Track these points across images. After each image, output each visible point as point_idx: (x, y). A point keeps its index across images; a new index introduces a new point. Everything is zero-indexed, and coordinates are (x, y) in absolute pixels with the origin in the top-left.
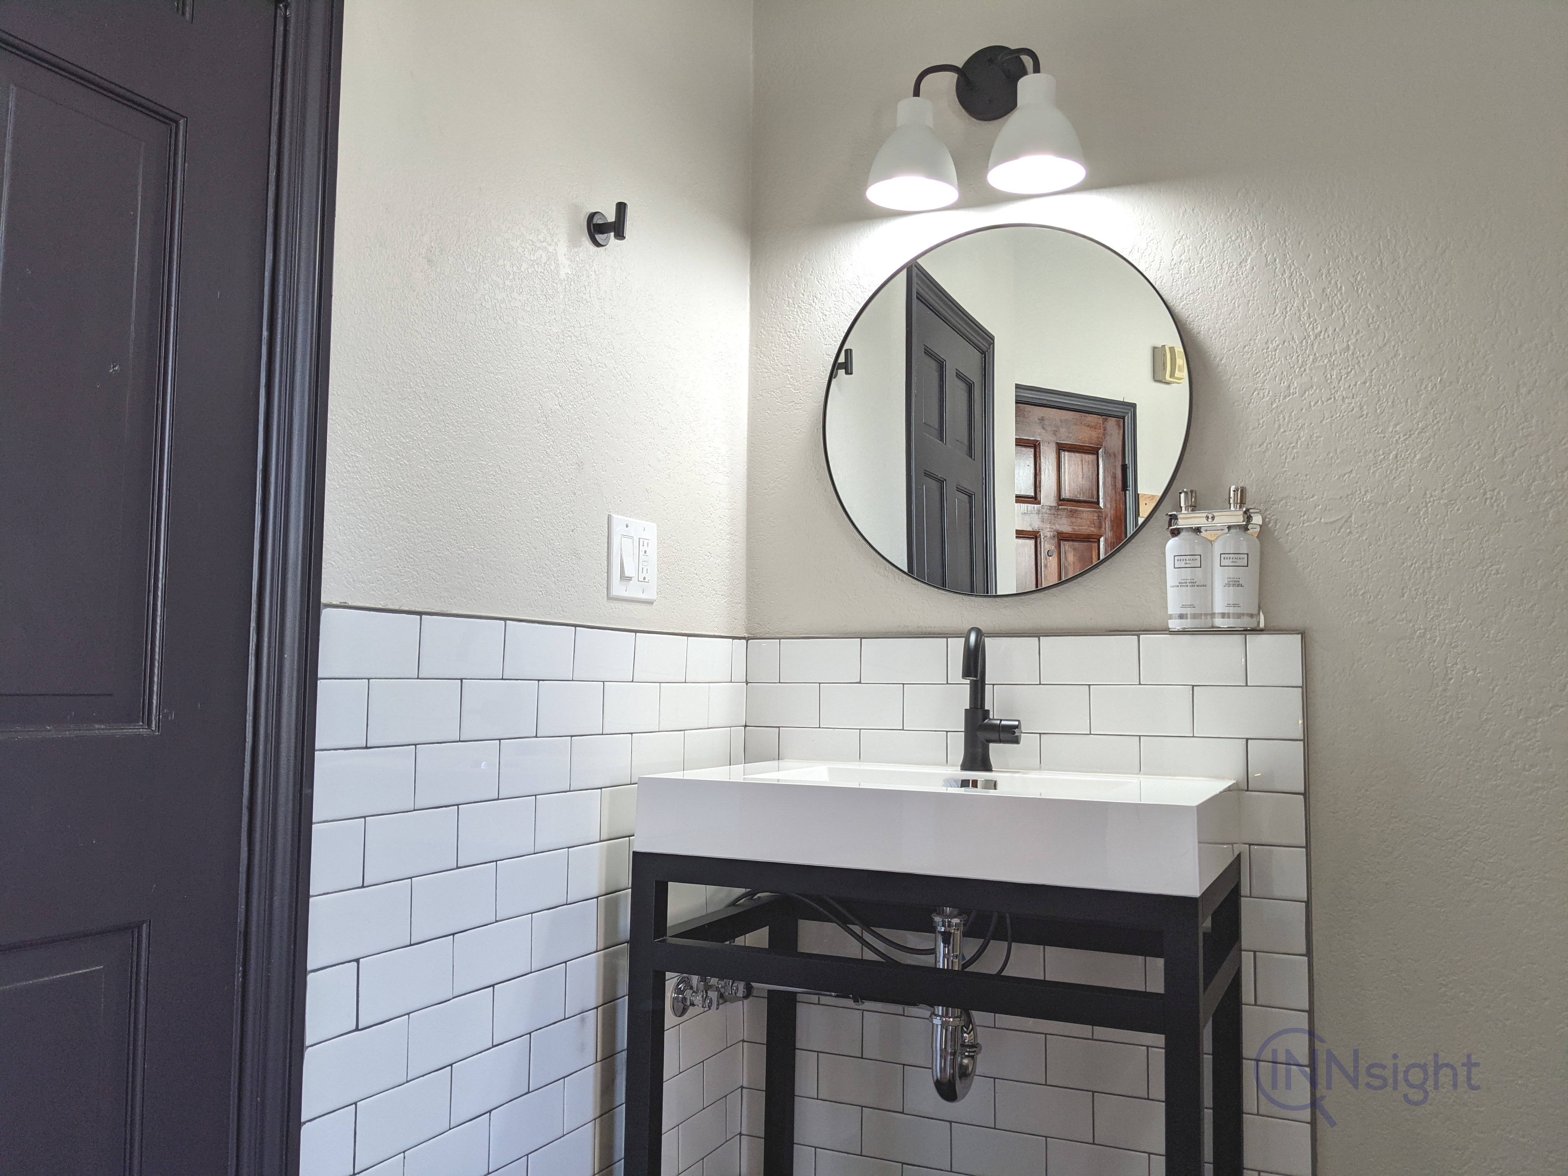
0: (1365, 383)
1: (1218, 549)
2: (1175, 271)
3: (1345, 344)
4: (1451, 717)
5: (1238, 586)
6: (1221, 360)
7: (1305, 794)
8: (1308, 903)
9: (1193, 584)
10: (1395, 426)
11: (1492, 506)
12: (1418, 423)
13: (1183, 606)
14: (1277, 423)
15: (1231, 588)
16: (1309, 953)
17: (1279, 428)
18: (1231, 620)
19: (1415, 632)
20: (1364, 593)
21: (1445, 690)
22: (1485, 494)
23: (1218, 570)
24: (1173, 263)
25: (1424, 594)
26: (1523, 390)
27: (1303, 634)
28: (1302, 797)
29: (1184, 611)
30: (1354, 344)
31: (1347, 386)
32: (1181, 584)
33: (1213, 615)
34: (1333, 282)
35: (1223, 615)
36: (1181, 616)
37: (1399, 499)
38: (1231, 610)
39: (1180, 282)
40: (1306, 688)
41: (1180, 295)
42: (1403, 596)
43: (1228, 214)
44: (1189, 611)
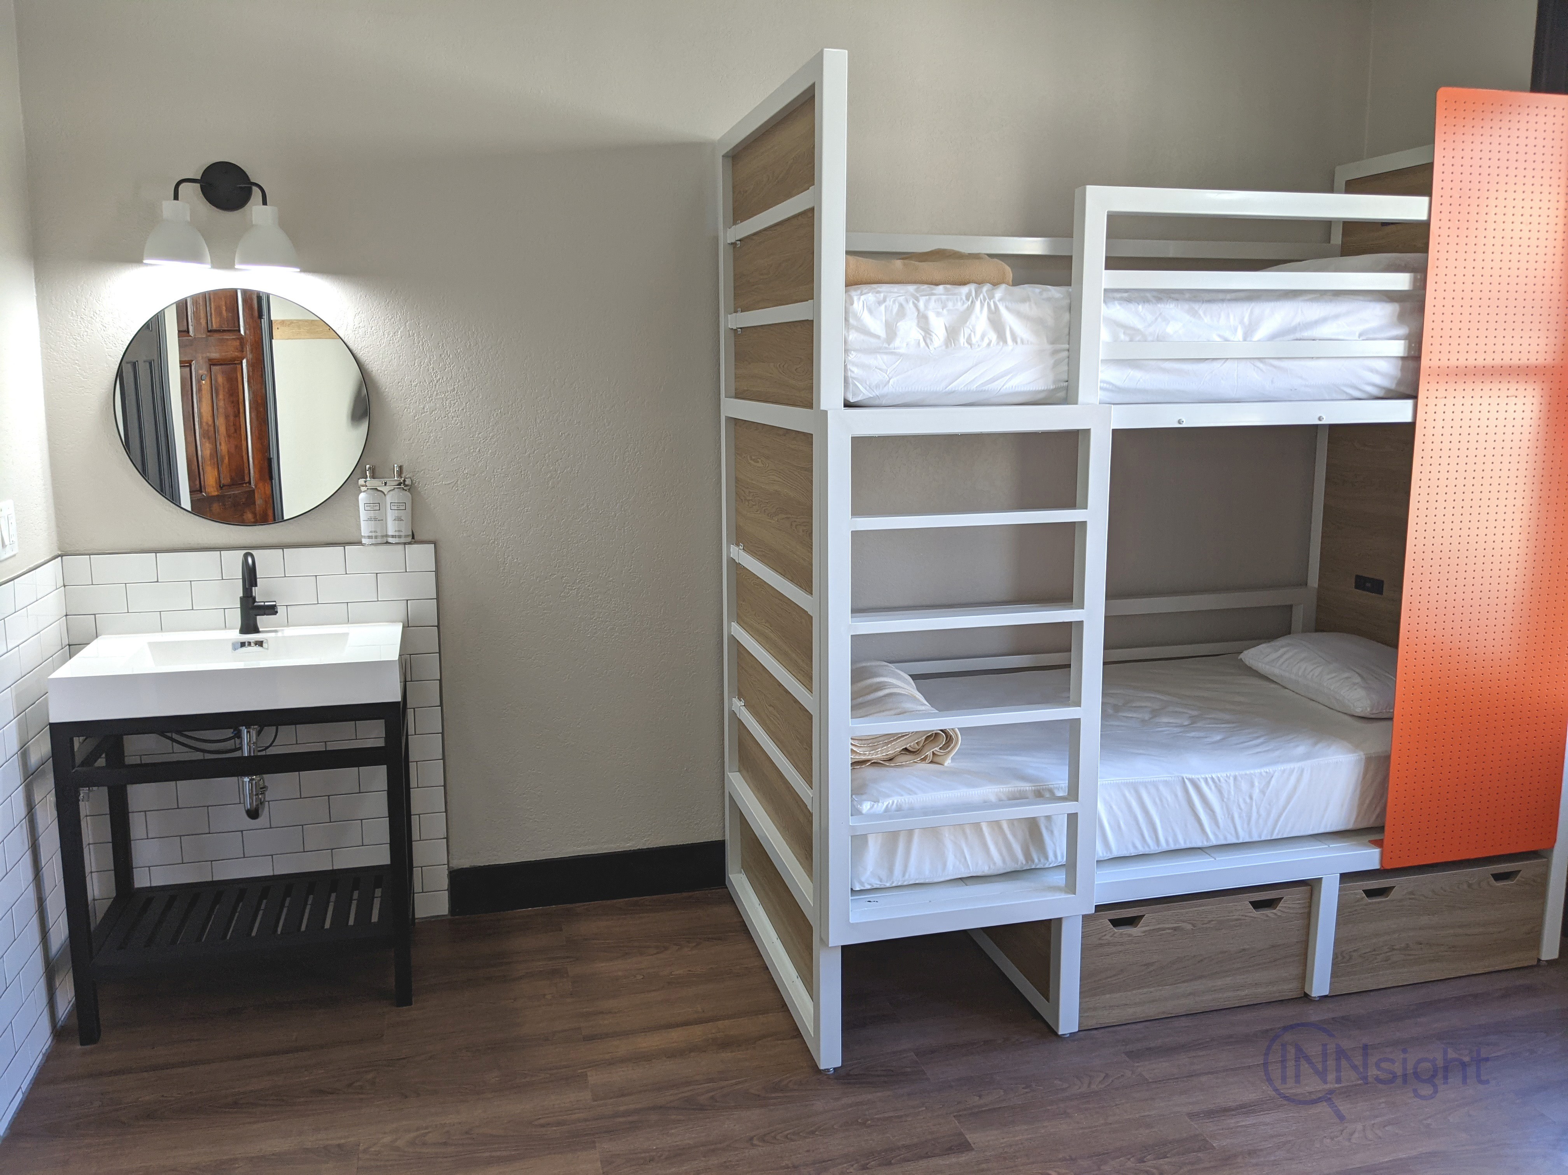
0: (463, 409)
1: (389, 499)
2: (356, 332)
3: (452, 388)
4: (507, 582)
5: (401, 520)
6: (386, 389)
7: (438, 626)
8: (440, 680)
9: (376, 519)
10: (479, 434)
11: (525, 478)
12: (490, 433)
13: (371, 532)
14: (418, 428)
15: (397, 522)
16: (441, 705)
17: (419, 431)
18: (397, 539)
19: (490, 541)
20: (465, 521)
21: (504, 569)
22: (521, 471)
23: (389, 512)
24: (355, 327)
25: (494, 522)
26: (538, 421)
27: (435, 544)
28: (436, 628)
29: (370, 534)
30: (457, 388)
31: (454, 410)
32: (370, 519)
33: (387, 536)
34: (445, 352)
35: (393, 536)
36: (369, 537)
37: (481, 473)
38: (397, 534)
39: (359, 339)
40: (437, 572)
41: (360, 347)
42: (484, 523)
43: (387, 303)
44: (373, 534)
